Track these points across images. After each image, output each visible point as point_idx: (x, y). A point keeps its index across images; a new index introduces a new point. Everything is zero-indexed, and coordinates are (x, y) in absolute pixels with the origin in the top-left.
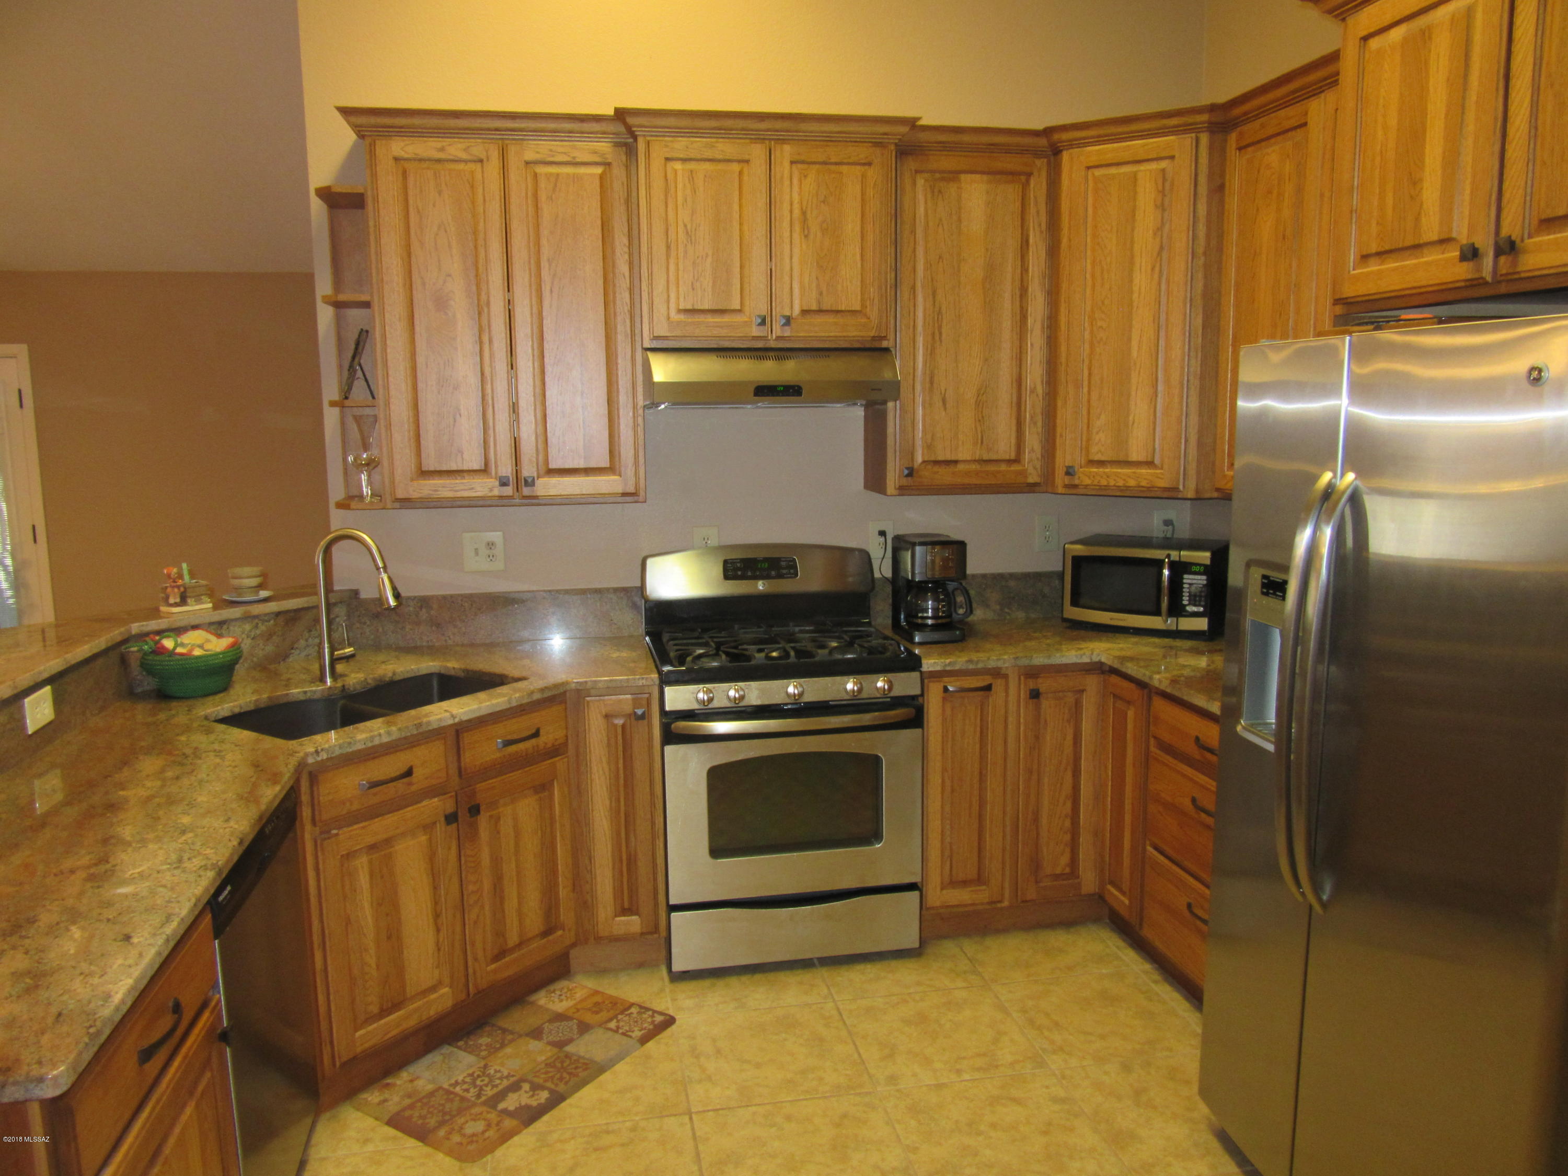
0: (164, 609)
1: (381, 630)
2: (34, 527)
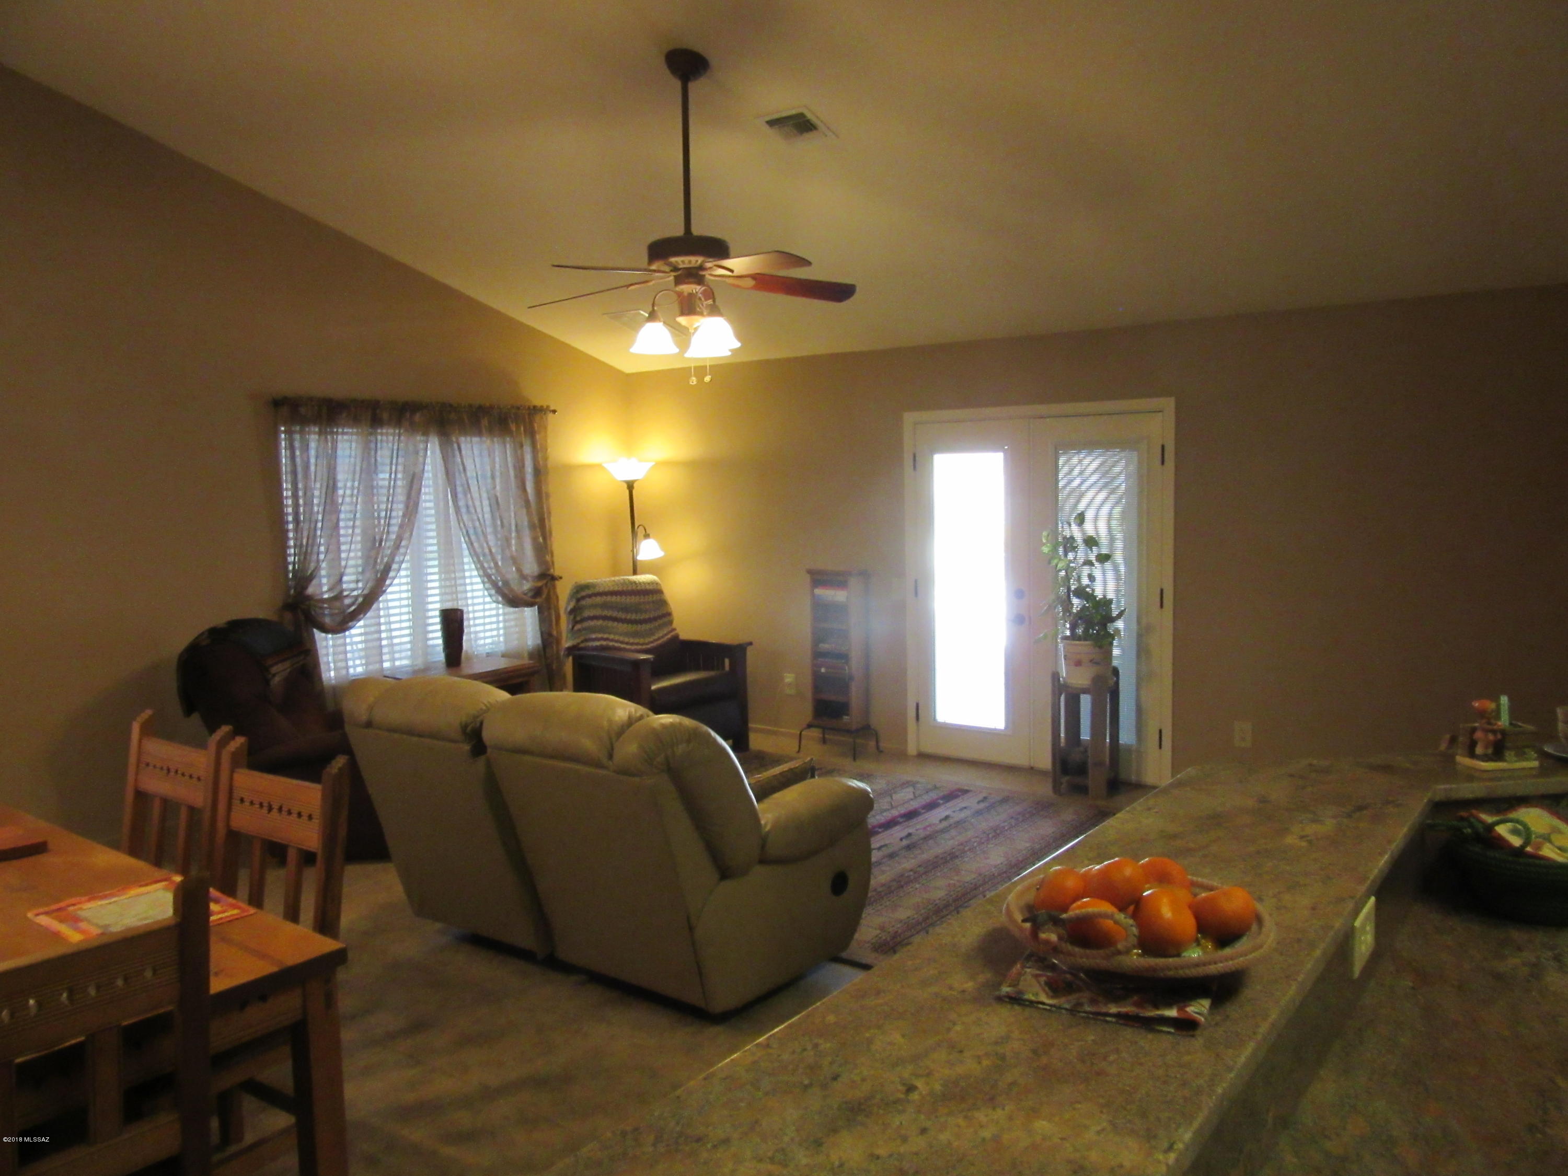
0: (1464, 761)
2: (1162, 591)
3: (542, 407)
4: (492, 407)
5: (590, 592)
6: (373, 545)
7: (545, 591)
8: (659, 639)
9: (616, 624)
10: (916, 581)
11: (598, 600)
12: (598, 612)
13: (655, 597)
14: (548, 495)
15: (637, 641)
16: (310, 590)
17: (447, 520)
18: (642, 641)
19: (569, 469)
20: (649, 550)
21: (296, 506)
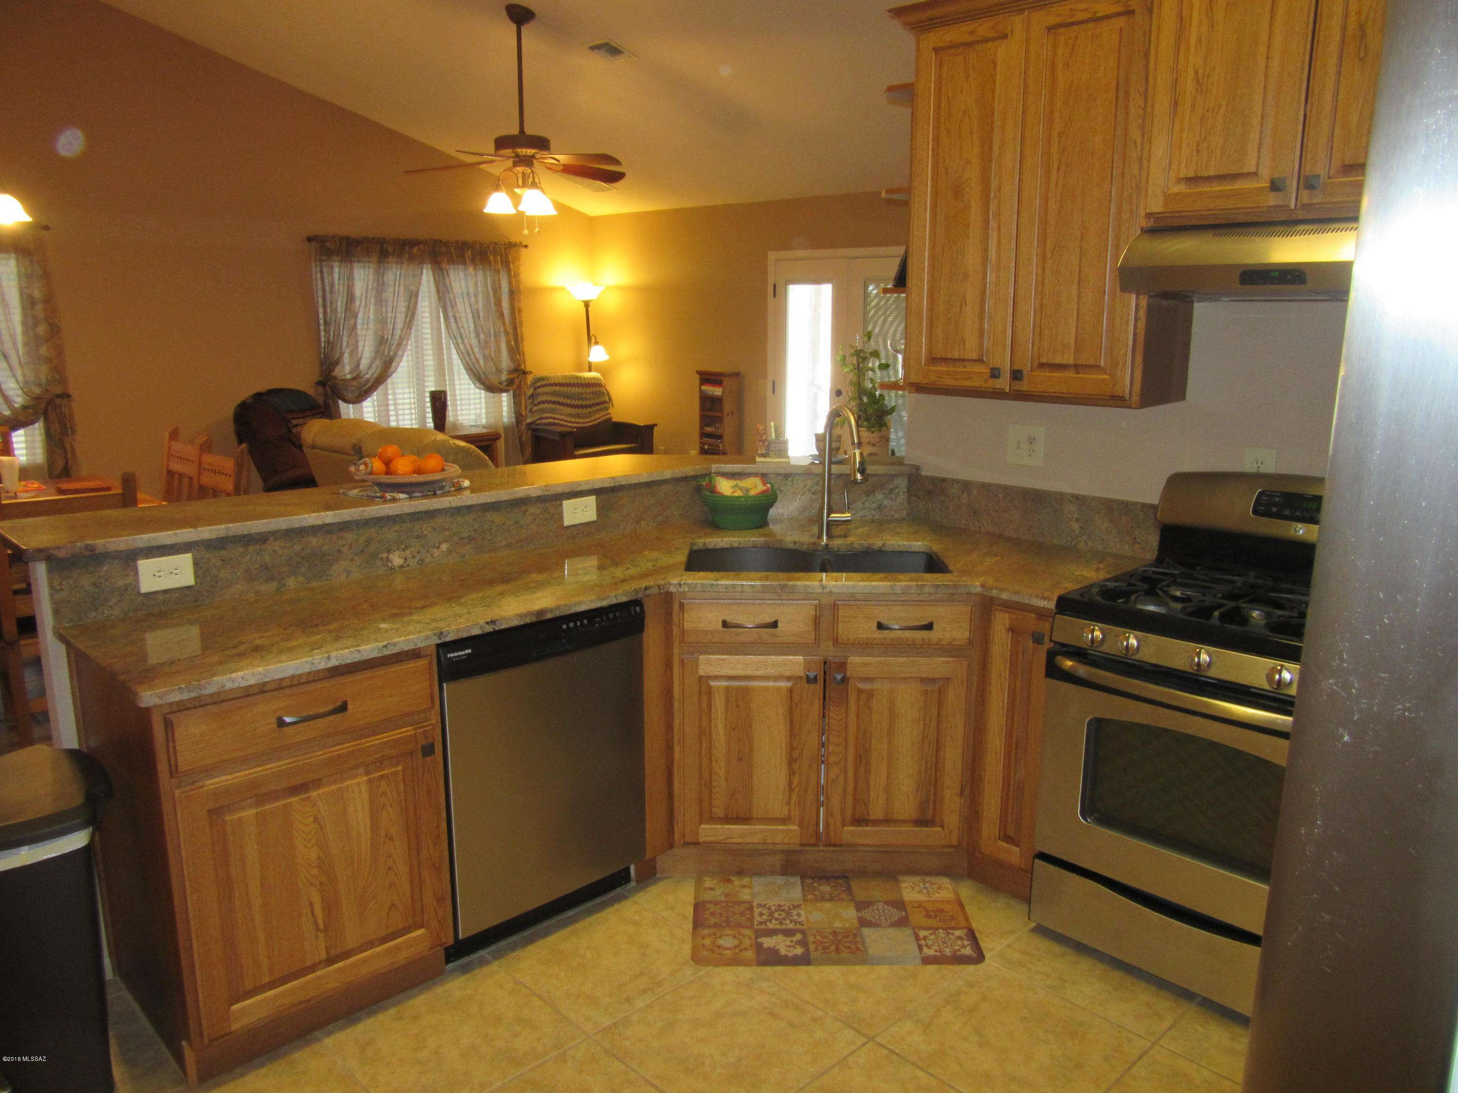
1: (930, 506)
3: (515, 242)
4: (474, 243)
5: (546, 382)
6: (382, 341)
7: (517, 382)
8: (596, 419)
9: (562, 407)
10: (774, 382)
11: (550, 389)
12: (549, 398)
13: (598, 389)
14: (520, 311)
15: (578, 420)
16: (334, 374)
17: (439, 328)
18: (582, 421)
19: (539, 291)
20: (598, 354)
21: (325, 313)
